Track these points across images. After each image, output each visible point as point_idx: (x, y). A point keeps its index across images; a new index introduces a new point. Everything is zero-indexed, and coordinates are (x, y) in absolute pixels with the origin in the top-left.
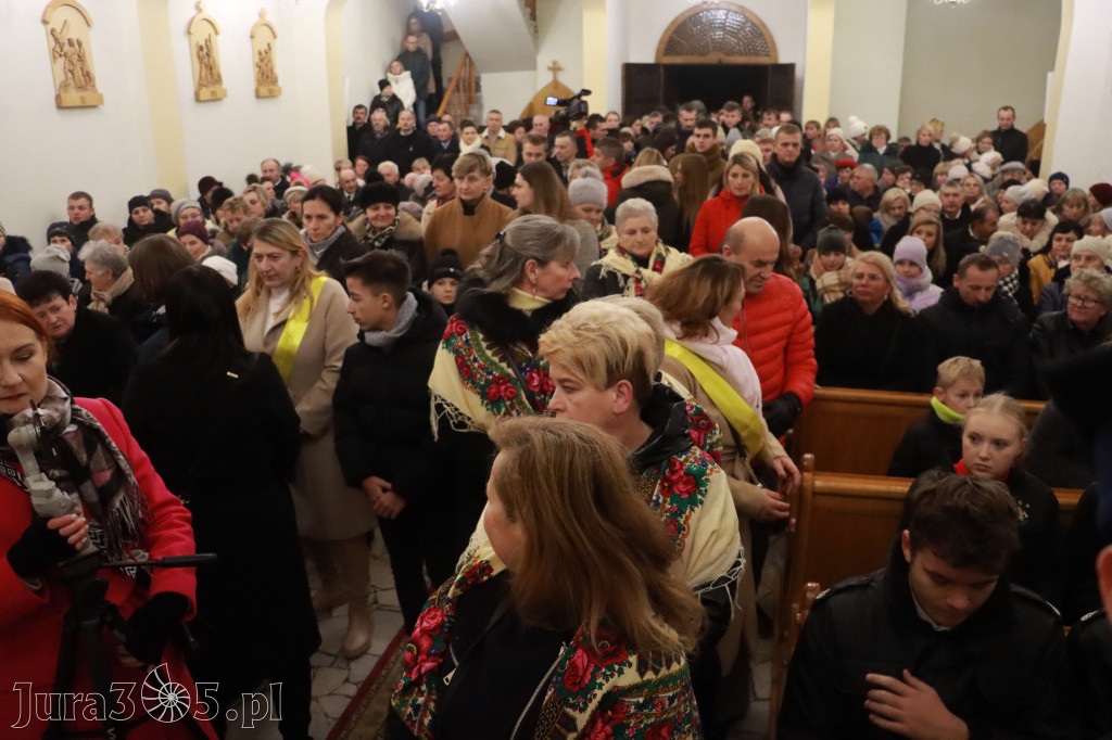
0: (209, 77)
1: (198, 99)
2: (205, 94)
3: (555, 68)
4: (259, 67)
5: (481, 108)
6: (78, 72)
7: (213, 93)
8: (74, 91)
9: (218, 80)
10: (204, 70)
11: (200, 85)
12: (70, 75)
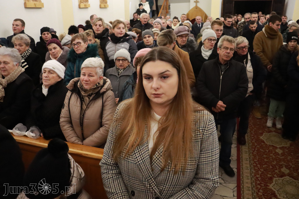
1: (80, 7)
2: (82, 5)
3: (197, 2)
7: (85, 5)
8: (32, 1)
9: (87, 1)
11: (81, 2)
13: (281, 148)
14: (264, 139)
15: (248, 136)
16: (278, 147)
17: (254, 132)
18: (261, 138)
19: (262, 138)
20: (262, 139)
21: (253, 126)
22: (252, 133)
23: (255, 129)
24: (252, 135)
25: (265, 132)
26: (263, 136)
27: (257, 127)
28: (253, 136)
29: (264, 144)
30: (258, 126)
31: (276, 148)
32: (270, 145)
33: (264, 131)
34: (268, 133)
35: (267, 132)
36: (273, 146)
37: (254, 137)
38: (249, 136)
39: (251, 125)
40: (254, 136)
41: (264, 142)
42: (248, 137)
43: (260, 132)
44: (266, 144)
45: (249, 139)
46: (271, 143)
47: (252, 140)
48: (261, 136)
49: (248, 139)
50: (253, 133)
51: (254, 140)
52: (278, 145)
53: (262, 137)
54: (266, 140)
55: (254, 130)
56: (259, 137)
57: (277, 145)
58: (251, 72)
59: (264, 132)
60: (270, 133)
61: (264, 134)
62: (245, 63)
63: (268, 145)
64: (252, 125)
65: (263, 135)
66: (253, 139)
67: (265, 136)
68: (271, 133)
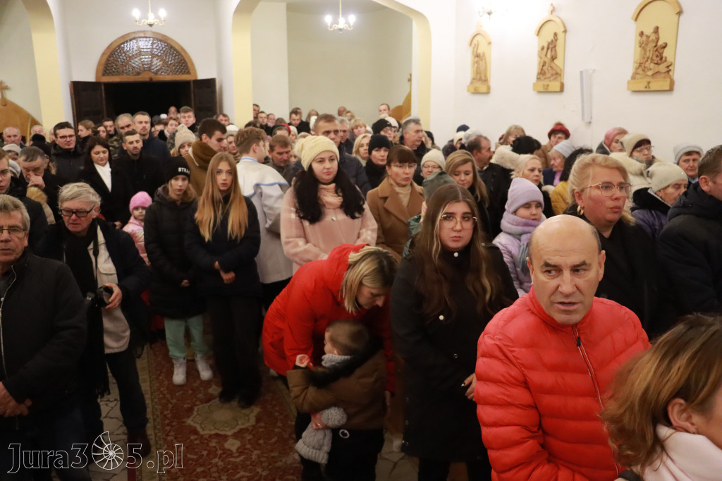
3: (2, 87)
13: (235, 436)
14: (196, 425)
15: (155, 428)
16: (229, 433)
17: (171, 411)
18: (189, 422)
19: (192, 420)
20: (192, 424)
21: (168, 396)
22: (165, 416)
23: (174, 401)
24: (167, 422)
25: (198, 403)
26: (193, 416)
27: (177, 394)
28: (168, 425)
29: (196, 437)
30: (181, 392)
31: (225, 437)
32: (210, 436)
33: (196, 401)
34: (205, 403)
35: (202, 403)
36: (217, 435)
37: (172, 426)
38: (158, 427)
39: (164, 395)
40: (171, 422)
41: (195, 432)
42: (157, 431)
43: (185, 406)
44: (202, 436)
45: (159, 434)
46: (212, 428)
47: (167, 435)
48: (189, 417)
49: (156, 434)
50: (169, 416)
51: (172, 433)
52: (230, 430)
53: (191, 418)
54: (201, 424)
55: (170, 406)
56: (183, 422)
57: (228, 429)
58: (111, 274)
59: (196, 405)
60: (209, 404)
61: (196, 409)
62: (91, 253)
63: (207, 437)
64: (165, 392)
65: (193, 414)
66: (170, 432)
67: (198, 414)
68: (213, 401)
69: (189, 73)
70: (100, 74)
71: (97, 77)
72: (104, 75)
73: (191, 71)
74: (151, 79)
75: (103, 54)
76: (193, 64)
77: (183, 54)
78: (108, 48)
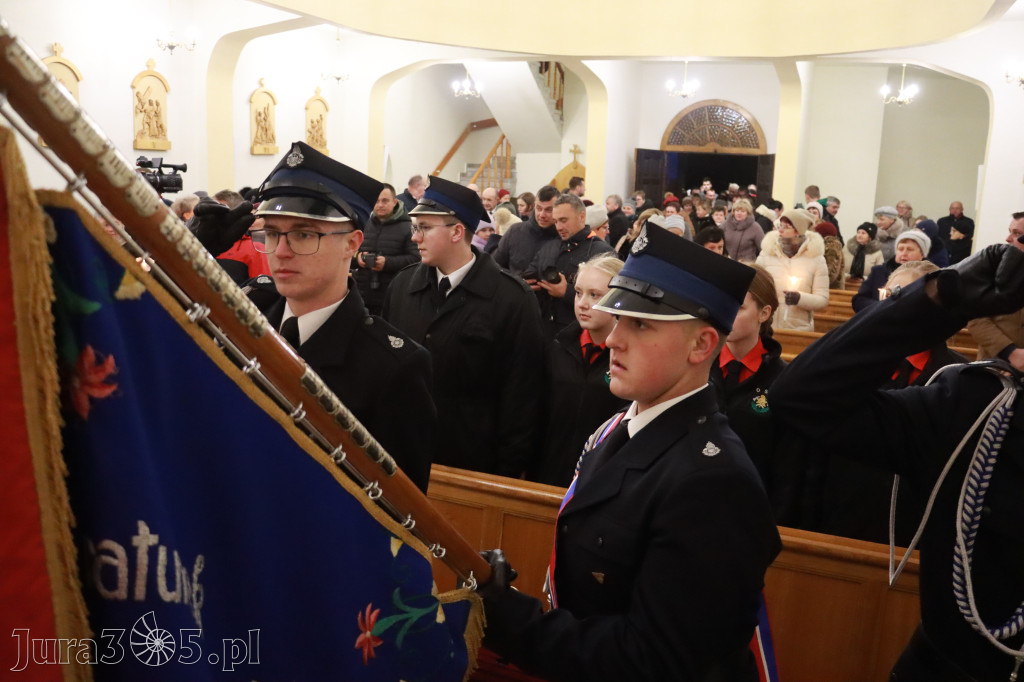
0: (264, 137)
1: (252, 154)
2: (259, 149)
3: (576, 151)
4: (310, 132)
5: (514, 182)
6: (154, 124)
7: (265, 149)
8: (148, 138)
9: (272, 139)
10: (260, 131)
11: (256, 142)
12: (147, 126)
69: (758, 147)
70: (666, 140)
71: (662, 145)
72: (669, 143)
73: (760, 145)
74: (715, 151)
75: (672, 122)
76: (763, 137)
77: (753, 125)
78: (677, 116)
